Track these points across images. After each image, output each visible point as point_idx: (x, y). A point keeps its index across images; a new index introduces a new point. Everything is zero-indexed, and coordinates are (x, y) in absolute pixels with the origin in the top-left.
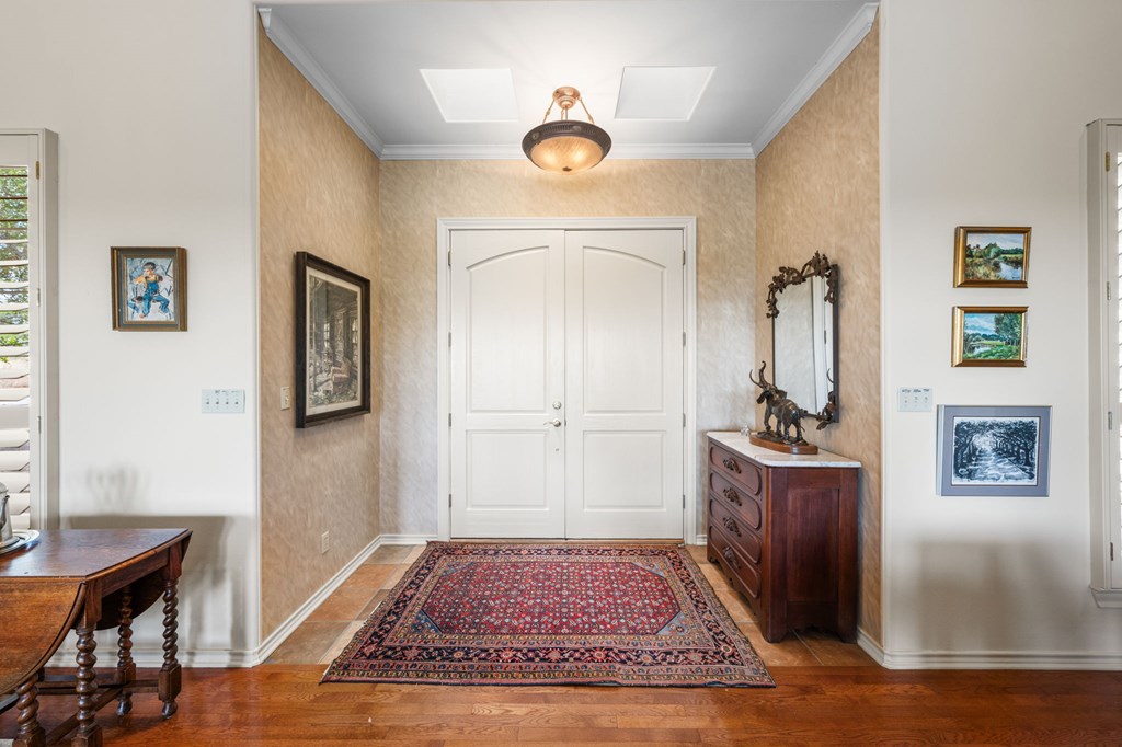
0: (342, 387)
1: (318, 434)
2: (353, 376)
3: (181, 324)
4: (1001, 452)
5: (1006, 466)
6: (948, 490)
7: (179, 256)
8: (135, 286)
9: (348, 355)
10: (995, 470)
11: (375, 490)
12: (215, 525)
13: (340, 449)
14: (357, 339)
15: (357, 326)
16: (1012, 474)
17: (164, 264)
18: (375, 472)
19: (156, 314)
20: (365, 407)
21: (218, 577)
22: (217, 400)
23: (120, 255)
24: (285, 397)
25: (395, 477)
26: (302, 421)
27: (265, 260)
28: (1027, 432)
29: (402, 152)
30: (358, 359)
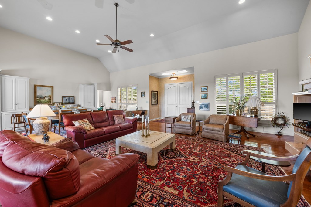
0: (155, 102)
1: (153, 106)
2: (156, 101)
3: (145, 97)
4: (204, 107)
5: (205, 108)
6: (200, 110)
7: (145, 92)
8: (142, 94)
9: (156, 99)
10: (204, 108)
11: (159, 112)
12: (147, 111)
13: (155, 108)
14: (157, 97)
15: (157, 96)
16: (206, 109)
17: (144, 93)
18: (159, 111)
19: (143, 96)
20: (157, 104)
21: (147, 115)
22: (147, 102)
23: (141, 92)
24: (151, 102)
25: (161, 110)
26: (152, 104)
27: (150, 92)
28: (207, 105)
29: (161, 77)
30: (157, 99)
